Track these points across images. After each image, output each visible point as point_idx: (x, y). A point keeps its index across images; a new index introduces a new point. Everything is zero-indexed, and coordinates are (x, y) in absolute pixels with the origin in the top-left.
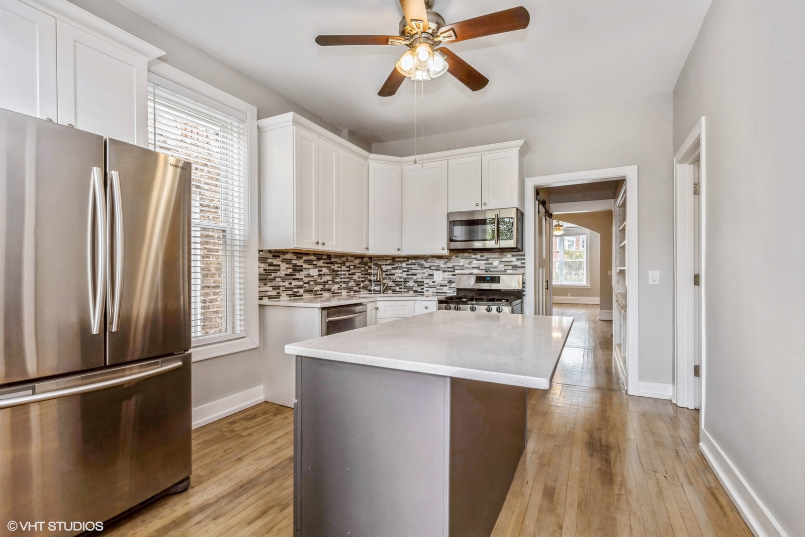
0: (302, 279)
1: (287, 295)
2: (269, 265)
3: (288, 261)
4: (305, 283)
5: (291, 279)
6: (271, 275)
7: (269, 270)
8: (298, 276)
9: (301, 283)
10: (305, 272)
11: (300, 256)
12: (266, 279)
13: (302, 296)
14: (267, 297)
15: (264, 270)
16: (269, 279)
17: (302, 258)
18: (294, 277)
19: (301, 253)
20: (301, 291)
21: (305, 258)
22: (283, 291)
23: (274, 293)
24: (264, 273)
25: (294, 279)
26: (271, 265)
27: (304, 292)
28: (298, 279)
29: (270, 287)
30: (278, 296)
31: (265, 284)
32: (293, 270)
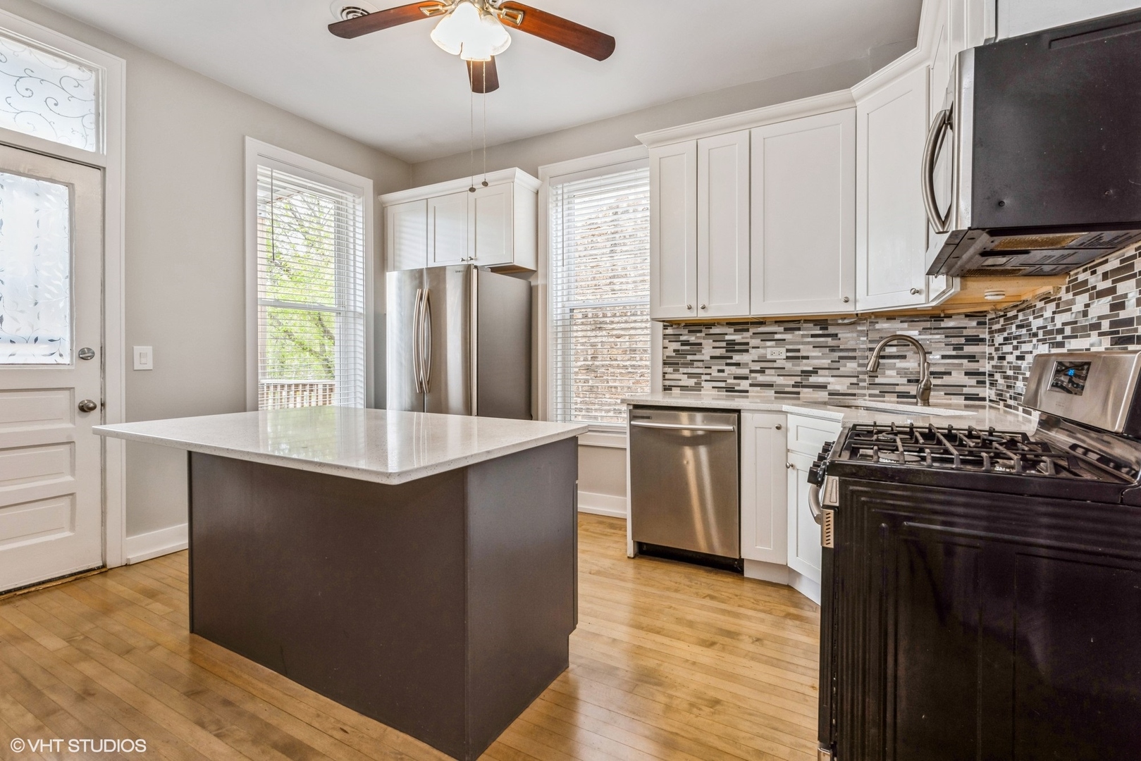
0: (747, 364)
1: (713, 387)
2: (682, 345)
3: (718, 338)
4: (752, 371)
5: (722, 365)
6: (686, 358)
7: (682, 350)
8: (737, 358)
9: (745, 371)
10: (754, 354)
11: (745, 327)
12: (678, 364)
13: (747, 391)
14: (679, 388)
15: (675, 351)
16: (682, 364)
17: (747, 330)
18: (729, 361)
19: (747, 323)
20: (744, 384)
21: (752, 330)
22: (706, 381)
23: (692, 382)
24: (674, 354)
25: (727, 364)
26: (685, 343)
27: (751, 385)
28: (738, 365)
29: (683, 374)
30: (698, 387)
31: (676, 371)
32: (727, 351)
